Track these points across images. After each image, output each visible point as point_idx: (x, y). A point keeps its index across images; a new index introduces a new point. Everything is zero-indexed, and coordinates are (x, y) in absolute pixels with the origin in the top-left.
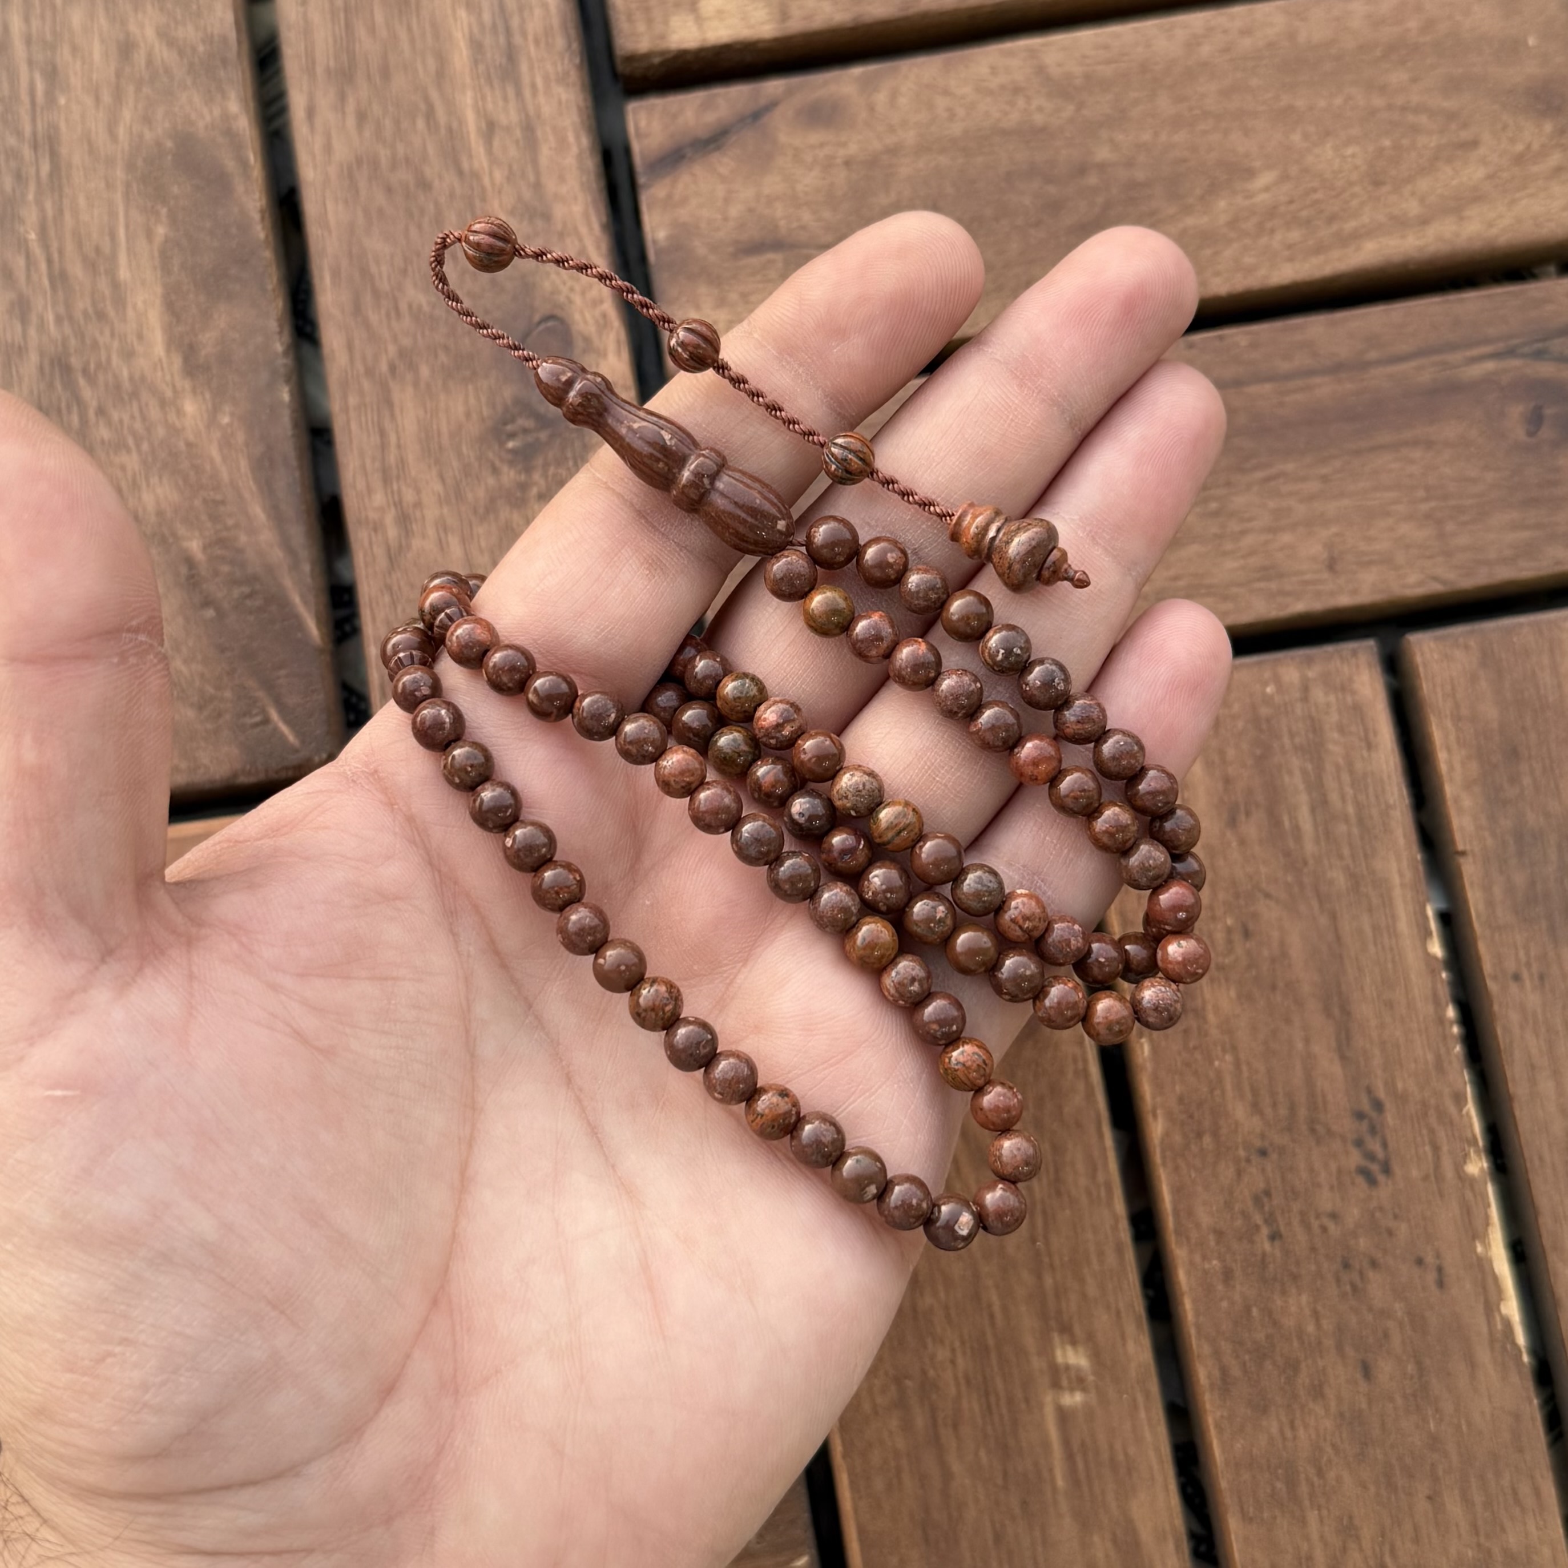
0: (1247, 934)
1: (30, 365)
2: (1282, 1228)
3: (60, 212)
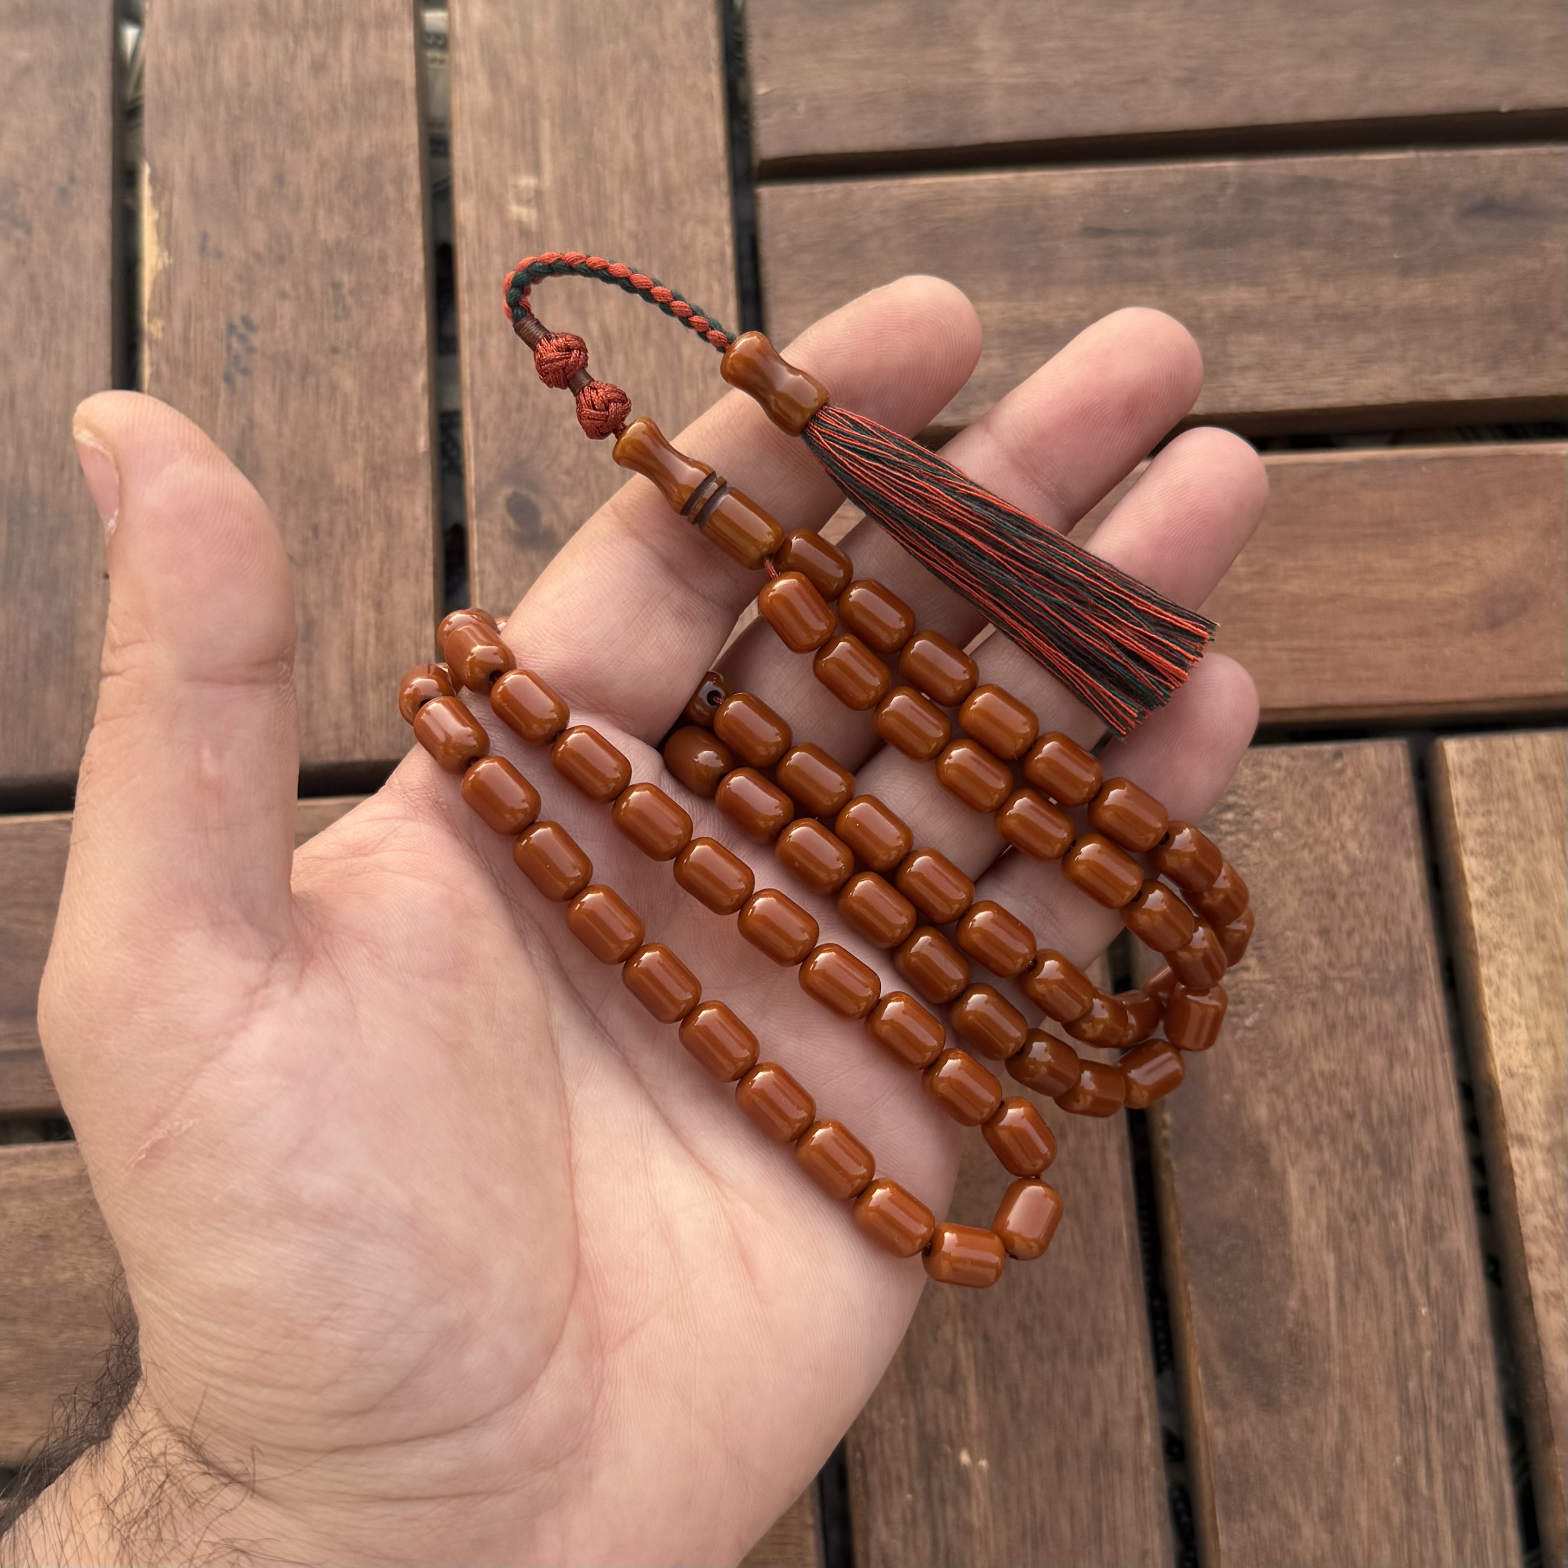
0: (315, 529)
1: (1420, 1172)
2: (330, 291)
3: (1395, 1333)
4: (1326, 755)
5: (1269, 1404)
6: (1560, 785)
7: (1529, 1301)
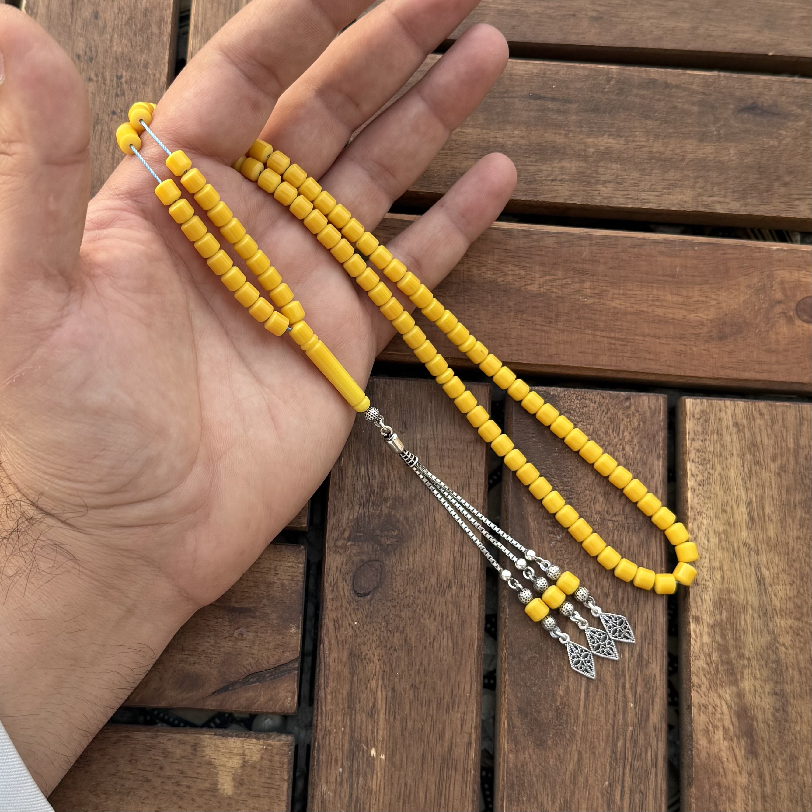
4: (622, 398)
5: (541, 743)
6: (746, 430)
7: (689, 707)
